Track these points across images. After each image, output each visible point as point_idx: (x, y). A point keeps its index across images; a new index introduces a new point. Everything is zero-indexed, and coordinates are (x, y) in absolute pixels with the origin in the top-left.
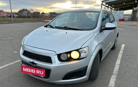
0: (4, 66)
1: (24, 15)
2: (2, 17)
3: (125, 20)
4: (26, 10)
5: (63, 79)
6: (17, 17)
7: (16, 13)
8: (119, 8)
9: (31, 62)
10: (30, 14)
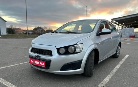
0: (16, 65)
1: (39, 32)
2: (19, 34)
3: (136, 37)
4: (41, 28)
5: (61, 70)
6: (32, 34)
7: (31, 31)
8: (130, 26)
9: (36, 56)
10: (43, 31)
